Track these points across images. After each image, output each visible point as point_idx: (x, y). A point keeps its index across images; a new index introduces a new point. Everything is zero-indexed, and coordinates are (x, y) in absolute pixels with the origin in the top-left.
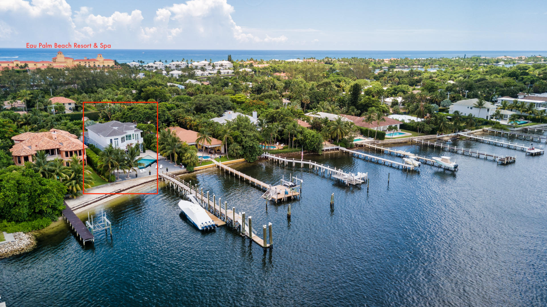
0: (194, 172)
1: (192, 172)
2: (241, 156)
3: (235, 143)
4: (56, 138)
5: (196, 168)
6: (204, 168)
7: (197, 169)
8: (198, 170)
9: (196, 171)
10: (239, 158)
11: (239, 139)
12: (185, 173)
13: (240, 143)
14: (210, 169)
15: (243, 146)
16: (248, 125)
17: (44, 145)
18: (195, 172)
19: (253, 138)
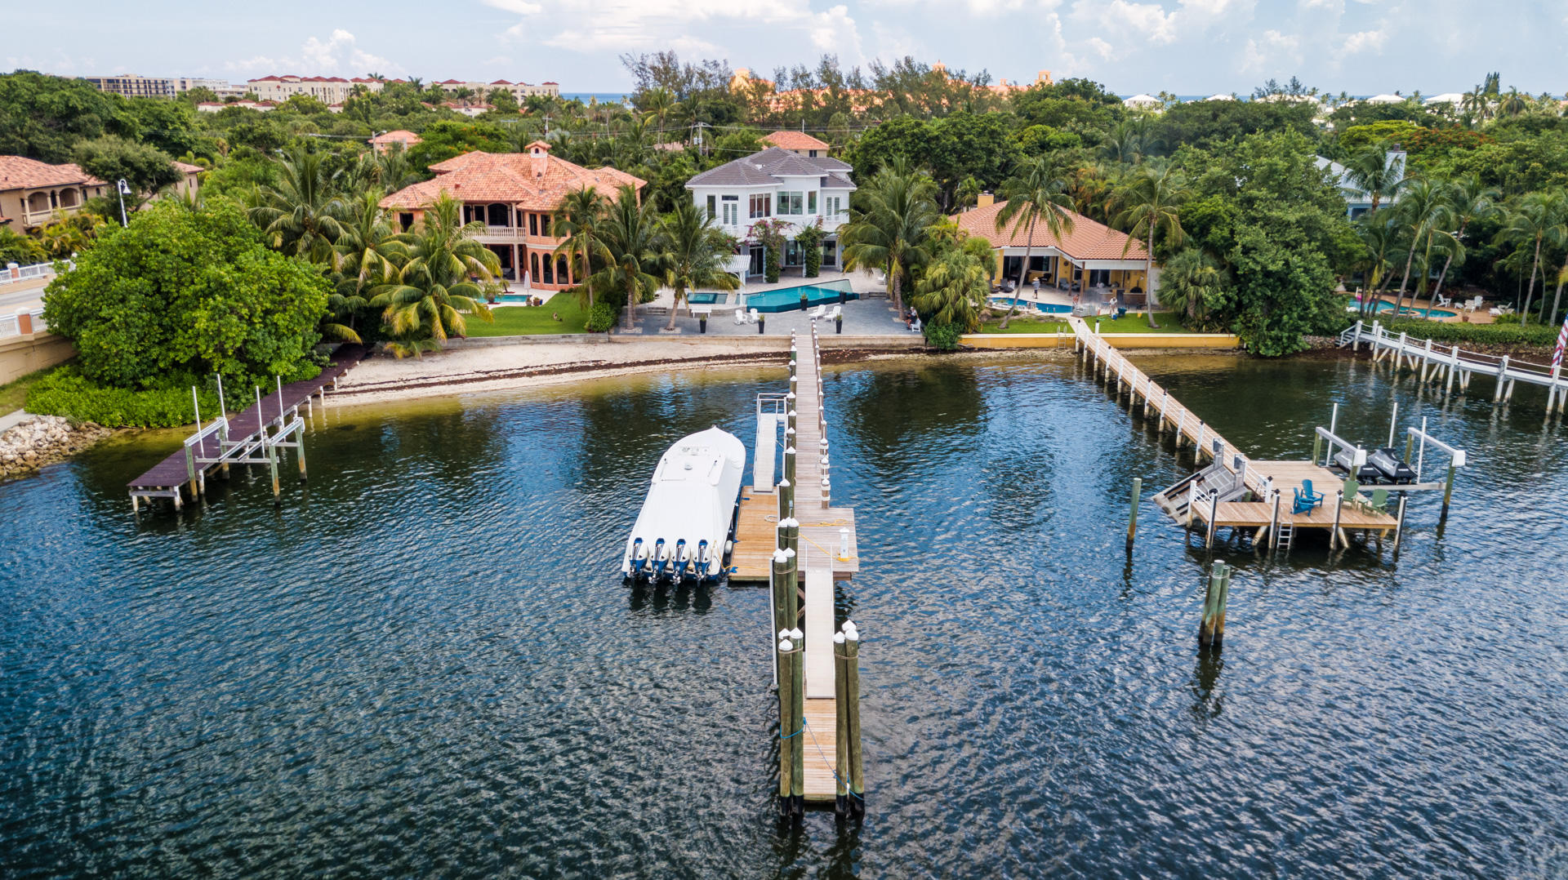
0: (954, 351)
1: (945, 351)
2: (1218, 320)
3: (1196, 253)
4: (539, 175)
5: (968, 339)
6: (1014, 345)
7: (978, 345)
8: (981, 350)
9: (971, 350)
10: (1210, 331)
11: (1216, 233)
12: (918, 351)
13: (1217, 251)
14: (1036, 352)
15: (1234, 268)
16: (1288, 170)
17: (483, 186)
18: (957, 356)
19: (1292, 235)
